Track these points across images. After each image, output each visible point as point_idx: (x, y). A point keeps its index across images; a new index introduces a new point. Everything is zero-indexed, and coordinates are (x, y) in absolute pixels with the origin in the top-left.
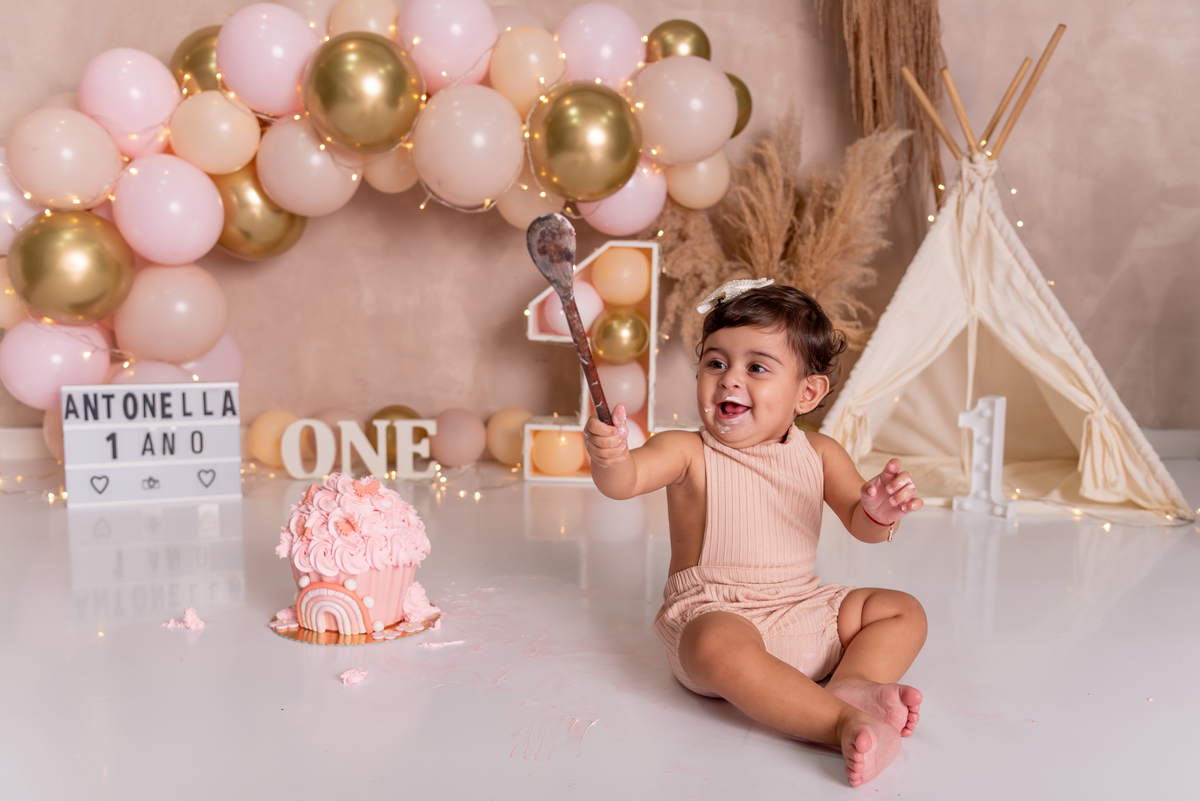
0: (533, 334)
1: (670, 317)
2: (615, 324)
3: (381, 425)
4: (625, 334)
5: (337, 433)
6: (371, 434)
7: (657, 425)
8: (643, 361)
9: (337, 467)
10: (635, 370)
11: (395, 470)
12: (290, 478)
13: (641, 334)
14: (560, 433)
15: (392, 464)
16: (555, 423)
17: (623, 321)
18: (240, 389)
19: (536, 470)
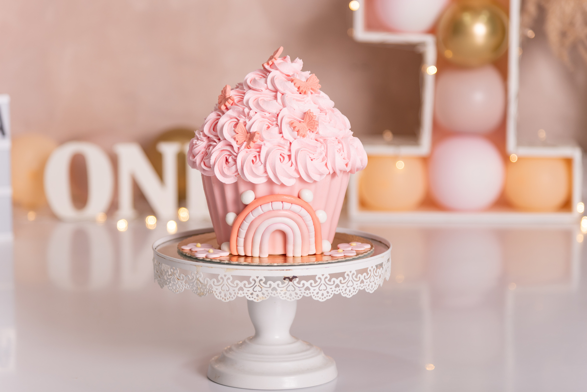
0: (361, 33)
1: (532, 8)
2: (467, 18)
3: (169, 151)
4: (479, 30)
5: (114, 161)
6: (156, 161)
7: (520, 143)
8: (501, 65)
9: (113, 207)
10: (491, 77)
11: (185, 206)
12: (55, 218)
13: (499, 29)
14: (396, 158)
15: (182, 199)
16: (389, 144)
17: (475, 12)
18: (12, 105)
19: (363, 205)
